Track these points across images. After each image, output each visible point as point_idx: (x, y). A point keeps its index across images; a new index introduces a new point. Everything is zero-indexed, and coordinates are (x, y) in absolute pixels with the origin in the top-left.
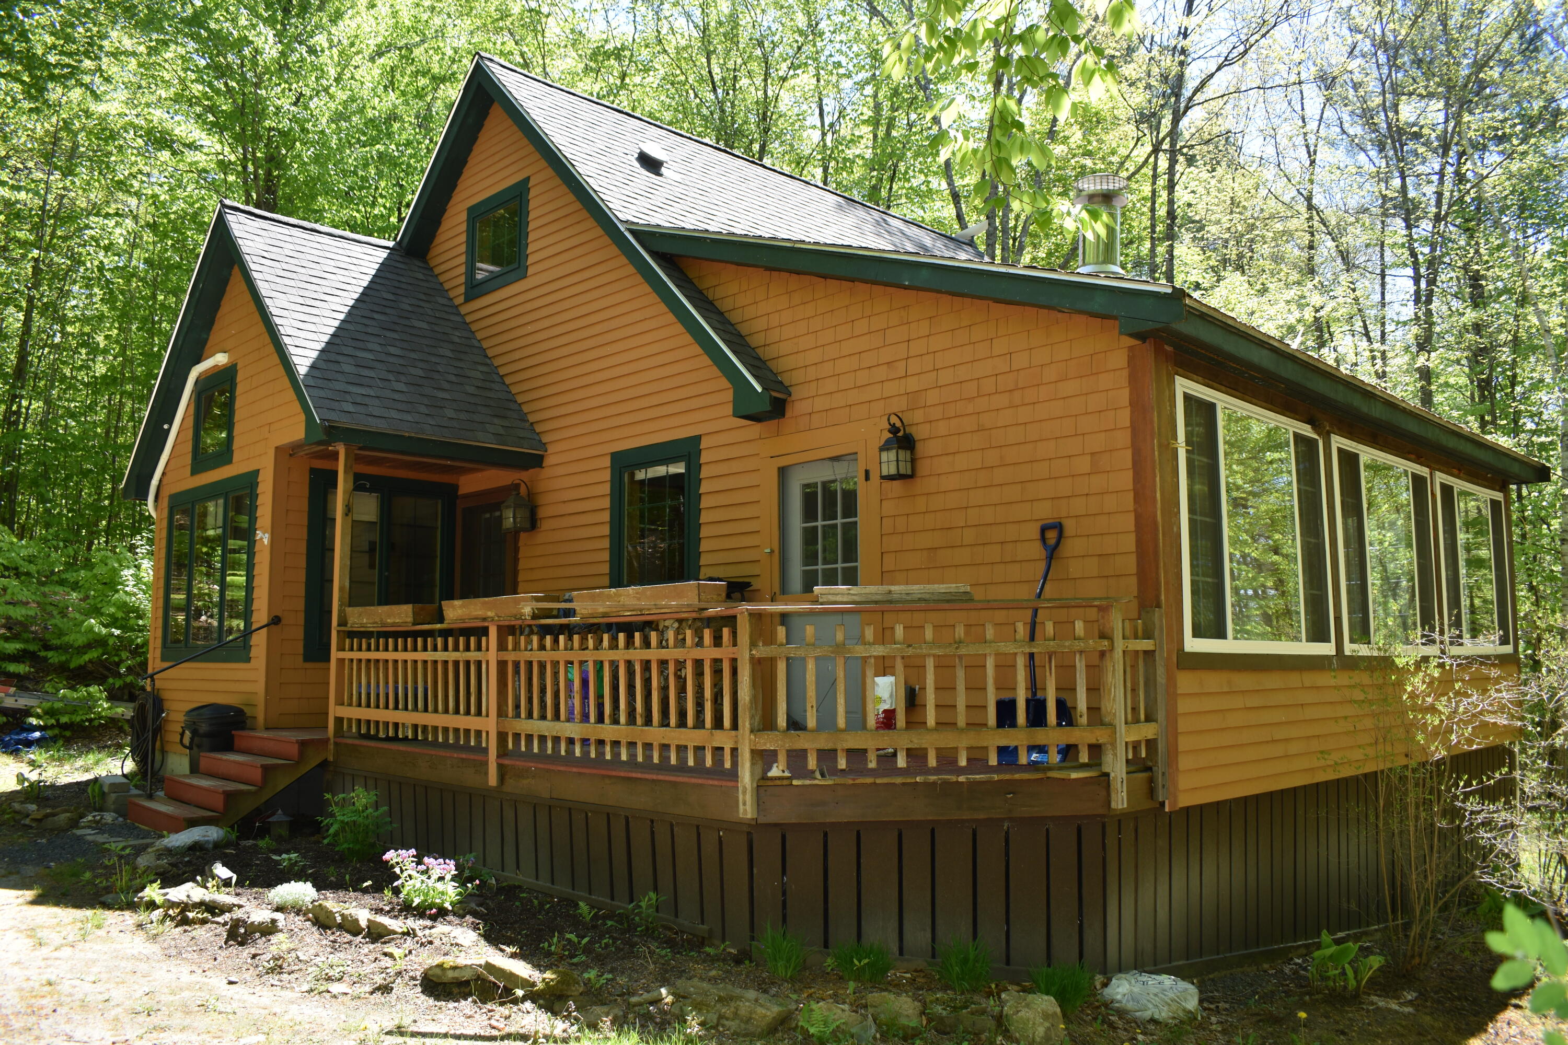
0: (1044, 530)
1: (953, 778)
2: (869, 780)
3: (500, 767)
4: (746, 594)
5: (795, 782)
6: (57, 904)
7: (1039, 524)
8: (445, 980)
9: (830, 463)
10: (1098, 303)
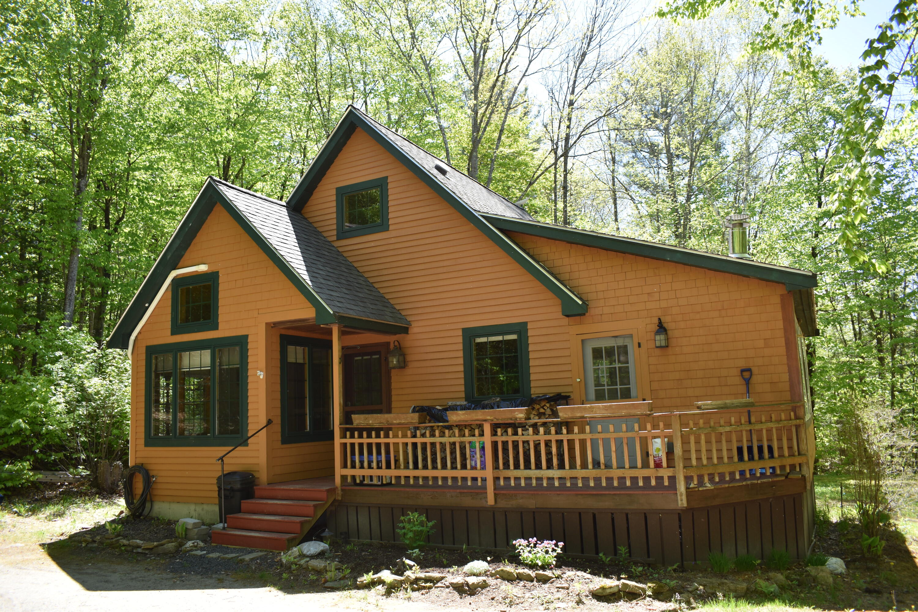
0: (742, 371)
1: (756, 482)
2: (727, 485)
3: (495, 495)
4: (569, 401)
5: (700, 489)
6: (308, 592)
7: (739, 369)
8: (604, 594)
9: (613, 339)
10: (774, 277)
